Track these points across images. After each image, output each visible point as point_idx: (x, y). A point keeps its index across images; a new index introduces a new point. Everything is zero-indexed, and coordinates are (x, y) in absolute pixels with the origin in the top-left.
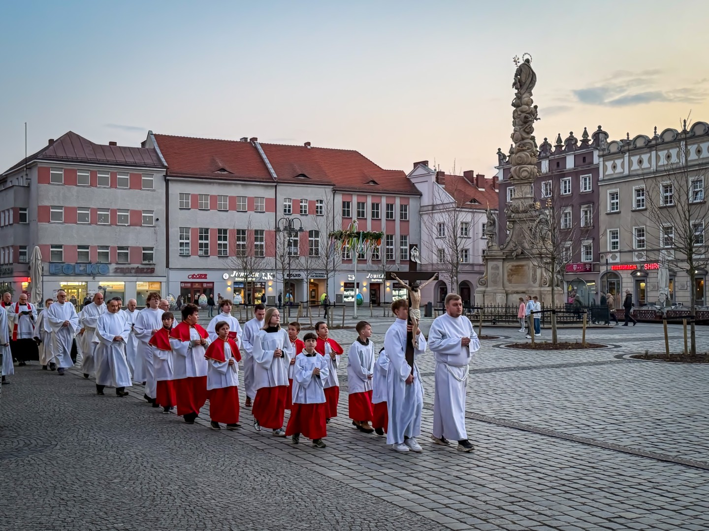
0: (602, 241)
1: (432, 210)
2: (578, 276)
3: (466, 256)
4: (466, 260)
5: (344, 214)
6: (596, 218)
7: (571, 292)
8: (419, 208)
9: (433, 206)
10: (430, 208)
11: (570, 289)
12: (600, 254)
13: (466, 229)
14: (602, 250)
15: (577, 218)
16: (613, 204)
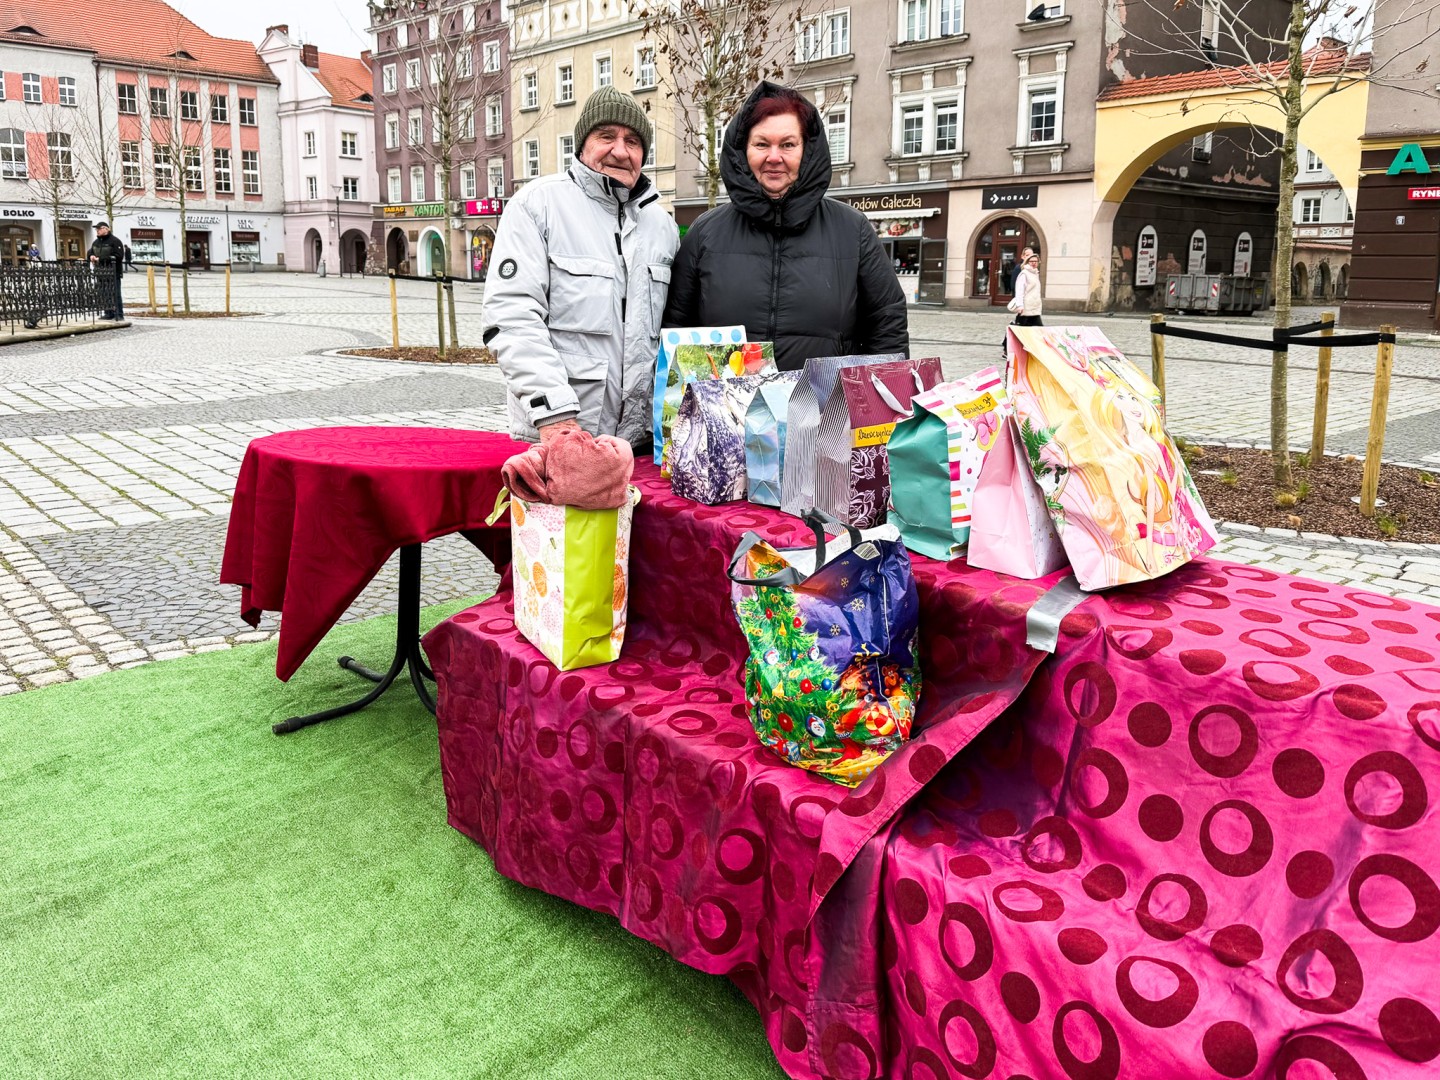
0: (516, 159)
1: (297, 109)
2: (484, 221)
3: (354, 189)
4: (355, 196)
5: (122, 104)
6: (507, 120)
7: (478, 249)
8: (276, 107)
9: (298, 103)
10: (292, 106)
11: (476, 245)
12: (513, 183)
13: (352, 144)
14: (516, 177)
15: (480, 122)
16: (531, 94)
